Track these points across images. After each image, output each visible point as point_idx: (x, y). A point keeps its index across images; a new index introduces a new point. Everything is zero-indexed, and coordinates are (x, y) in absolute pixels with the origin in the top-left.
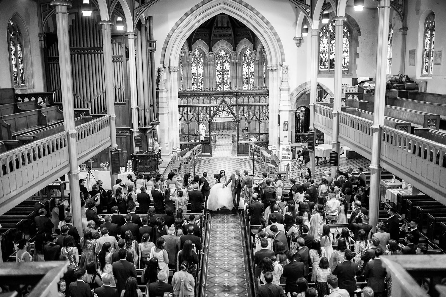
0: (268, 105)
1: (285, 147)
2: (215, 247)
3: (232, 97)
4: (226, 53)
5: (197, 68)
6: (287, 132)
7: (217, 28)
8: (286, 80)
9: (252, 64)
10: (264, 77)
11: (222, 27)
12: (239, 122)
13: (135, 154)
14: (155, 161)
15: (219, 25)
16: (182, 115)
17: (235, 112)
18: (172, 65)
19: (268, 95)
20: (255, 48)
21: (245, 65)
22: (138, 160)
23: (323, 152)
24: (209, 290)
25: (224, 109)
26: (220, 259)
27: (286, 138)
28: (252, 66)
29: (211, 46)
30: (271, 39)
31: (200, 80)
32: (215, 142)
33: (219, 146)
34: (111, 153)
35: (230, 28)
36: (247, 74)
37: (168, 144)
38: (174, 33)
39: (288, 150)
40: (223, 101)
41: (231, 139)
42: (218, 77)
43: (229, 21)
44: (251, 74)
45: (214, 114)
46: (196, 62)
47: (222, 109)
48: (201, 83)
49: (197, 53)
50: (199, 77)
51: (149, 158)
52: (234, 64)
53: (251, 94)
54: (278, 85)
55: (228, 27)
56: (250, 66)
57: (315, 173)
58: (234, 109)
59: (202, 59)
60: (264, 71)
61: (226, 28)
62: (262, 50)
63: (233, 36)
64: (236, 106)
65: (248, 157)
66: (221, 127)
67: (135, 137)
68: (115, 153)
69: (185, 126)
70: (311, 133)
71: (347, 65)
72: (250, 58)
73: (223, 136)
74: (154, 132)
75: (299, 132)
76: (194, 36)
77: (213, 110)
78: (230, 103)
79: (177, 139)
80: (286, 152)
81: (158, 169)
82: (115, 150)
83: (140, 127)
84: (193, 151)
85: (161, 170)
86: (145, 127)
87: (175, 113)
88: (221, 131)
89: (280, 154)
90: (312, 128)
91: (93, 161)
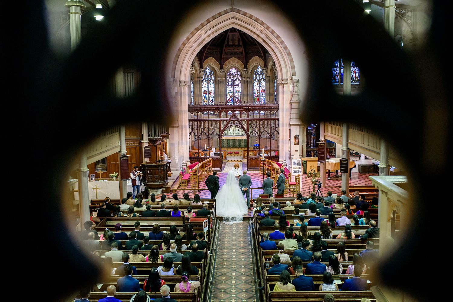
0: (278, 119)
1: (296, 161)
2: (223, 250)
3: (243, 111)
4: (237, 71)
5: (208, 85)
6: (298, 146)
7: (228, 45)
8: (297, 94)
9: (263, 82)
10: (275, 94)
11: (233, 45)
12: (249, 136)
13: (144, 163)
14: (164, 171)
15: (230, 43)
16: (192, 129)
17: (245, 126)
18: (183, 78)
19: (278, 109)
20: (266, 66)
21: (256, 82)
22: (148, 170)
23: (334, 165)
24: (216, 286)
25: (234, 123)
26: (228, 260)
27: (296, 152)
28: (263, 84)
29: (222, 64)
30: (281, 53)
31: (211, 97)
32: (226, 159)
33: (229, 163)
34: (120, 159)
35: (241, 46)
36: (258, 92)
37: (178, 158)
38: (185, 47)
39: (299, 164)
40: (234, 115)
41: (242, 156)
42: (229, 95)
43: (240, 39)
44: (262, 92)
45: (225, 129)
46: (207, 79)
47: (232, 123)
48: (212, 100)
49: (208, 71)
50: (210, 95)
51: (158, 168)
52: (245, 82)
53: (261, 108)
54: (288, 99)
55: (239, 45)
56: (261, 84)
57: (326, 186)
58: (245, 124)
59: (213, 76)
60: (275, 88)
61: (237, 46)
62: (273, 67)
63: (244, 54)
64: (247, 120)
65: (259, 172)
66: (232, 145)
67: (144, 148)
68: (124, 158)
69: (195, 143)
70: (321, 144)
71: (358, 79)
72: (261, 75)
73: (234, 153)
74: (163, 144)
75: (310, 147)
76: (205, 53)
77: (223, 124)
78: (241, 117)
79: (186, 153)
80: (297, 166)
81: (167, 179)
82: (124, 156)
83: (149, 138)
84: (203, 165)
85: (170, 181)
86: (154, 138)
87: (185, 127)
88: (232, 149)
89: (291, 168)
90: (323, 139)
91: (102, 172)
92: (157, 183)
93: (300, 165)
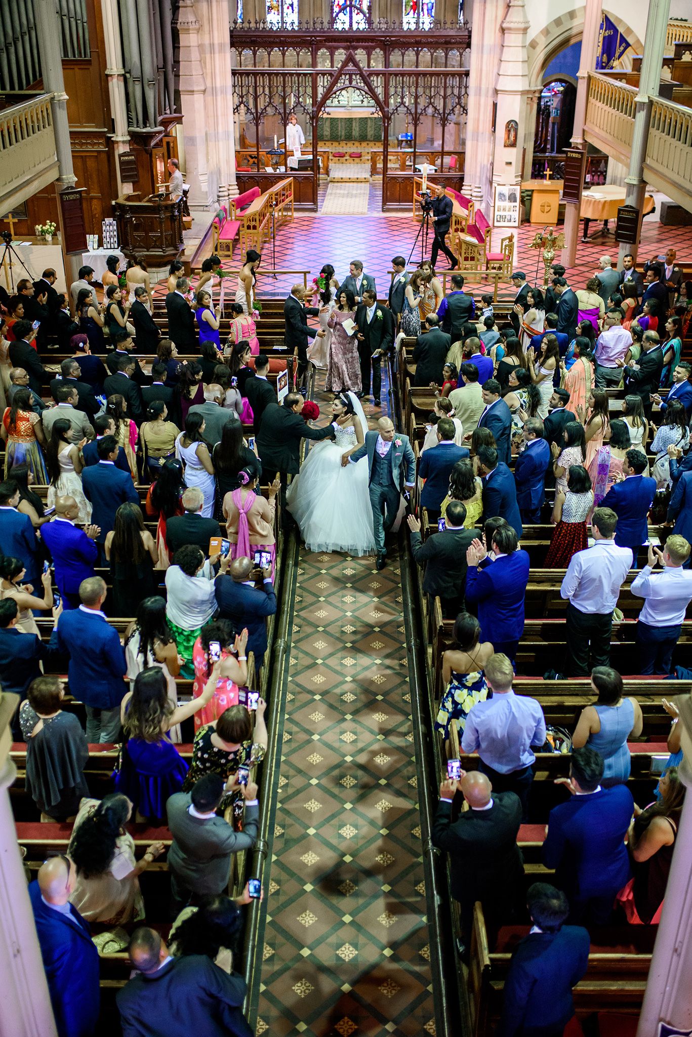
0: (467, 74)
1: (506, 190)
3: (375, 48)
6: (513, 150)
8: (521, 3)
12: (389, 119)
13: (121, 200)
14: (175, 220)
16: (242, 97)
17: (379, 91)
19: (469, 45)
22: (131, 218)
23: (600, 206)
25: (350, 82)
27: (509, 168)
32: (327, 173)
33: (336, 184)
34: (62, 199)
37: (205, 177)
39: (512, 198)
40: (350, 59)
41: (368, 165)
45: (326, 96)
47: (347, 82)
48: (292, 5)
51: (159, 214)
53: (423, 40)
54: (496, 17)
57: (577, 262)
58: (378, 83)
64: (384, 74)
65: (411, 215)
66: (343, 133)
67: (120, 156)
68: (72, 197)
69: (248, 129)
70: (574, 155)
73: (348, 158)
74: (168, 143)
75: (544, 150)
77: (322, 84)
78: (369, 66)
79: (228, 162)
80: (507, 204)
81: (181, 241)
82: (69, 190)
83: (131, 129)
84: (270, 197)
85: (190, 245)
86: (144, 130)
87: (222, 92)
88: (343, 143)
89: (492, 209)
90: (580, 141)
91: (16, 220)
92: (158, 252)
93: (515, 201)
